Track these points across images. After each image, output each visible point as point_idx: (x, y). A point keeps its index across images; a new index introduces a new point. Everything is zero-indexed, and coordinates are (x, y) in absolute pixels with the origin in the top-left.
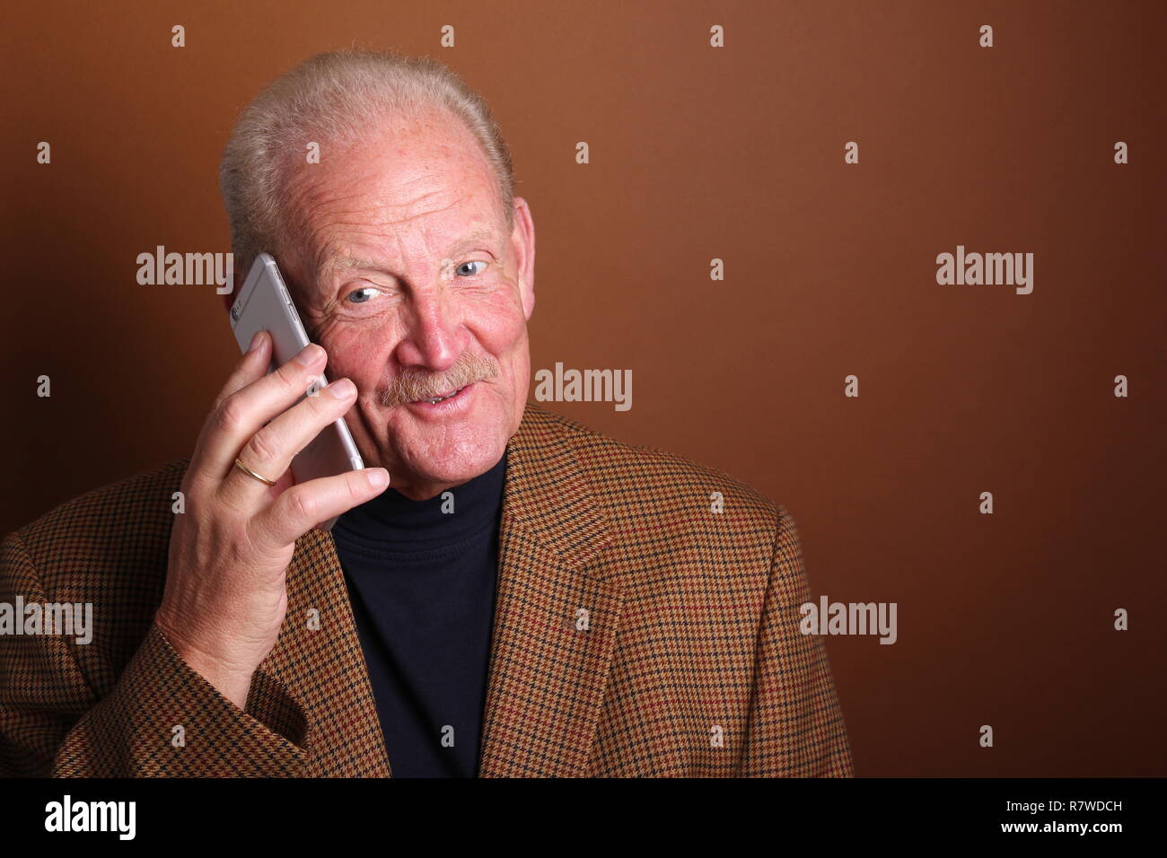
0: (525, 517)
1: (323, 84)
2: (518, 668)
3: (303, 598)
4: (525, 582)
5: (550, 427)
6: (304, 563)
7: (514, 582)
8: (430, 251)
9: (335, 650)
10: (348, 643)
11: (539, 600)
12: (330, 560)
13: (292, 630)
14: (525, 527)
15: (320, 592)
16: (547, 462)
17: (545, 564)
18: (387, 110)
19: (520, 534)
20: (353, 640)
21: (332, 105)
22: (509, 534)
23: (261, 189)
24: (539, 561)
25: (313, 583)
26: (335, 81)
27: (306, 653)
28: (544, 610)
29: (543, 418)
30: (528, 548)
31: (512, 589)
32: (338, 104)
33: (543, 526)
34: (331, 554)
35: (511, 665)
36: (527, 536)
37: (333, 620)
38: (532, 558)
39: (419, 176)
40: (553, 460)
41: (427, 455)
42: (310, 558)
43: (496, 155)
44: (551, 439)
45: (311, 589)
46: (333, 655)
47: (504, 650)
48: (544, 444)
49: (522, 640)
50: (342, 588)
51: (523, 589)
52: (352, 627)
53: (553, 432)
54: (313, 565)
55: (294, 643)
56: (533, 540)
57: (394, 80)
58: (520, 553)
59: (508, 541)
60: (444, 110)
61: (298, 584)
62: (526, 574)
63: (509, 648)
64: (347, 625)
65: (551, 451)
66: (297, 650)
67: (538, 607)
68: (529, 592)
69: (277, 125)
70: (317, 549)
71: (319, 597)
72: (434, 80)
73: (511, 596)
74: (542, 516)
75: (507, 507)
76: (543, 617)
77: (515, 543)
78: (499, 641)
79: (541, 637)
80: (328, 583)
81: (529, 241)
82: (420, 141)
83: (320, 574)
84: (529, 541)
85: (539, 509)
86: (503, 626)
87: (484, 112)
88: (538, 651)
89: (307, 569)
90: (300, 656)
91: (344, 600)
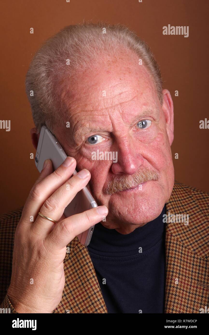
0: (177, 234)
1: (71, 41)
2: (179, 306)
3: (75, 276)
4: (179, 265)
5: (184, 190)
6: (74, 260)
7: (174, 265)
8: (124, 121)
9: (91, 300)
10: (97, 297)
11: (186, 273)
12: (86, 258)
13: (71, 292)
14: (177, 239)
15: (83, 273)
16: (185, 207)
17: (188, 255)
18: (101, 52)
19: (175, 242)
20: (99, 295)
21: (75, 51)
22: (170, 242)
23: (44, 92)
24: (185, 254)
25: (79, 269)
26: (76, 40)
27: (78, 302)
28: (189, 278)
29: (181, 186)
30: (179, 249)
31: (173, 268)
32: (77, 50)
33: (185, 238)
34: (87, 255)
35: (175, 305)
36: (178, 243)
37: (89, 286)
38: (182, 253)
39: (117, 83)
40: (187, 206)
41: (127, 213)
42: (77, 258)
43: (153, 70)
44: (186, 196)
45: (78, 272)
46: (90, 303)
47: (172, 298)
48: (183, 198)
49: (180, 293)
50: (93, 271)
51: (178, 268)
52: (98, 289)
53: (186, 192)
54: (78, 261)
55: (72, 298)
56: (181, 244)
57: (104, 38)
58: (176, 251)
59: (170, 246)
60: (128, 50)
61: (72, 270)
62: (179, 261)
63: (174, 296)
64: (96, 288)
65: (186, 201)
66: (73, 301)
67: (185, 276)
68: (181, 269)
69: (50, 62)
70: (80, 253)
71: (82, 276)
72: (122, 35)
73: (173, 272)
74: (184, 233)
75: (168, 230)
76: (188, 281)
77: (173, 246)
78: (169, 293)
79: (188, 291)
80: (86, 269)
81: (171, 109)
82: (117, 66)
83: (82, 265)
84: (180, 245)
85: (183, 230)
86: (170, 286)
87: (146, 49)
88: (187, 298)
89: (76, 263)
90: (75, 304)
91: (94, 277)
